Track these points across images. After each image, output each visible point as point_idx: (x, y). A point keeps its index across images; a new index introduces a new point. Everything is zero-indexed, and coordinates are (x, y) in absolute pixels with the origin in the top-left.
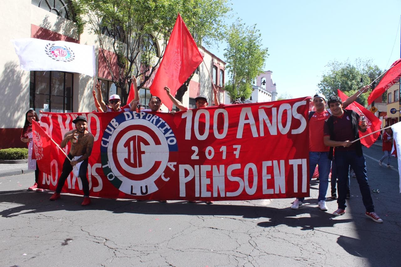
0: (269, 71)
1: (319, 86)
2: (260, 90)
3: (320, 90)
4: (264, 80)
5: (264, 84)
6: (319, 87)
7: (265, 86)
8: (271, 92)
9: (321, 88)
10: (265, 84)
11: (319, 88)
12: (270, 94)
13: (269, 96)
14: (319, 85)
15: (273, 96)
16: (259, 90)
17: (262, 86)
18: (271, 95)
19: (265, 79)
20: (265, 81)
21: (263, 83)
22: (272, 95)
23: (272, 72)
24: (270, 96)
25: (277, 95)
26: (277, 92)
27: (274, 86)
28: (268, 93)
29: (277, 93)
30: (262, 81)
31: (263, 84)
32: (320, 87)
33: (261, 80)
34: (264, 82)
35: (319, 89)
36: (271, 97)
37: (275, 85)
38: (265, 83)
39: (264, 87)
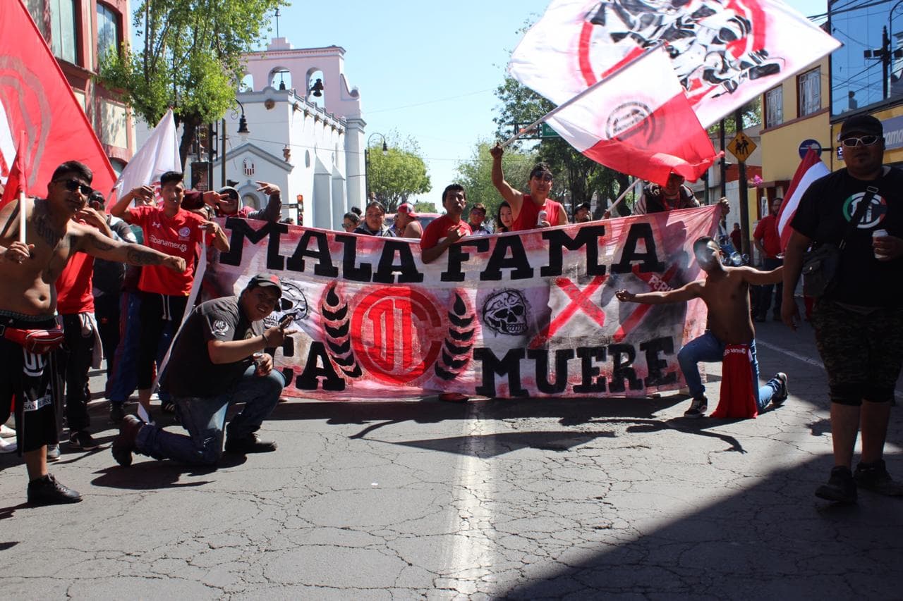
0: (334, 46)
1: (501, 95)
2: (295, 107)
3: (505, 108)
4: (319, 81)
5: (317, 94)
6: (501, 98)
7: (322, 98)
8: (344, 118)
9: (509, 102)
10: (321, 91)
11: (502, 101)
12: (338, 125)
13: (336, 132)
14: (502, 91)
15: (352, 131)
16: (290, 107)
17: (312, 98)
18: (343, 128)
19: (321, 77)
20: (322, 82)
21: (313, 89)
22: (347, 129)
23: (342, 50)
24: (340, 132)
25: (365, 129)
26: (362, 117)
27: (351, 97)
28: (331, 121)
29: (363, 124)
30: (312, 84)
31: (313, 92)
32: (506, 99)
33: (308, 81)
34: (318, 87)
35: (503, 105)
36: (343, 136)
37: (355, 93)
38: (322, 88)
39: (320, 102)
